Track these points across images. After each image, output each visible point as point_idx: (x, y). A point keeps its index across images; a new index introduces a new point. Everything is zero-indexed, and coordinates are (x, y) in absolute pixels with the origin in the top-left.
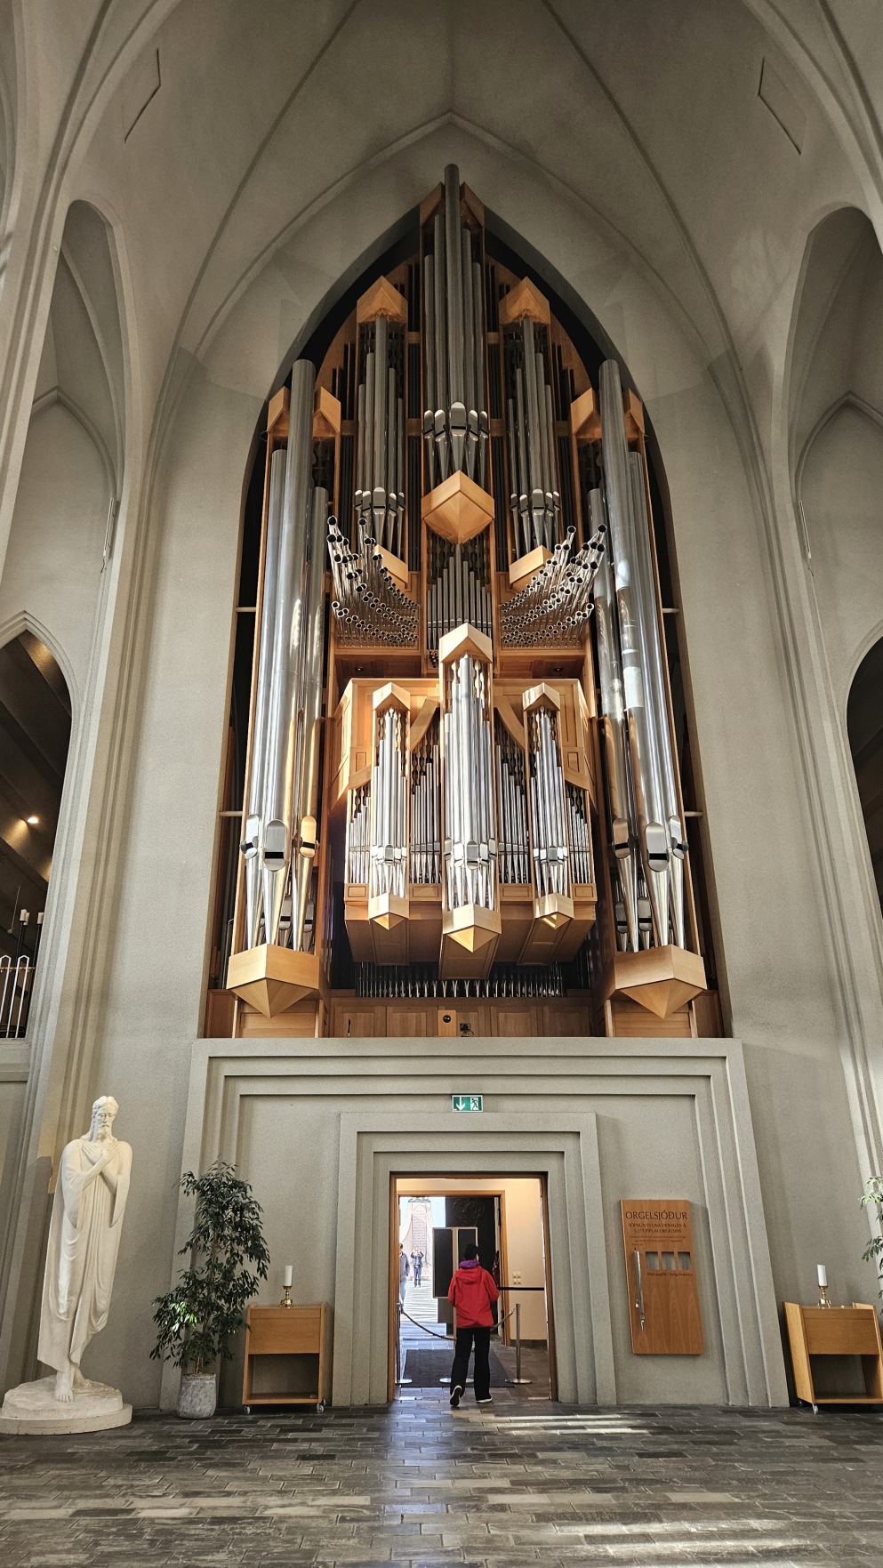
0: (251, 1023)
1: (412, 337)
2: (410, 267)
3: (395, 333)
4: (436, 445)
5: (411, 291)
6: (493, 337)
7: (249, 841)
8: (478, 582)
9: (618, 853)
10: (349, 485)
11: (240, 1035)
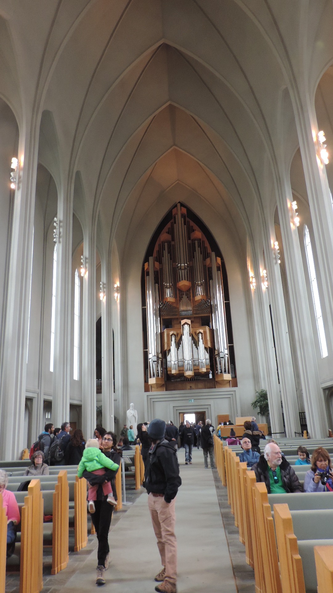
0: (153, 389)
1: (173, 243)
6: (190, 241)
7: (150, 358)
8: (189, 301)
9: (216, 356)
10: (162, 281)
11: (151, 391)
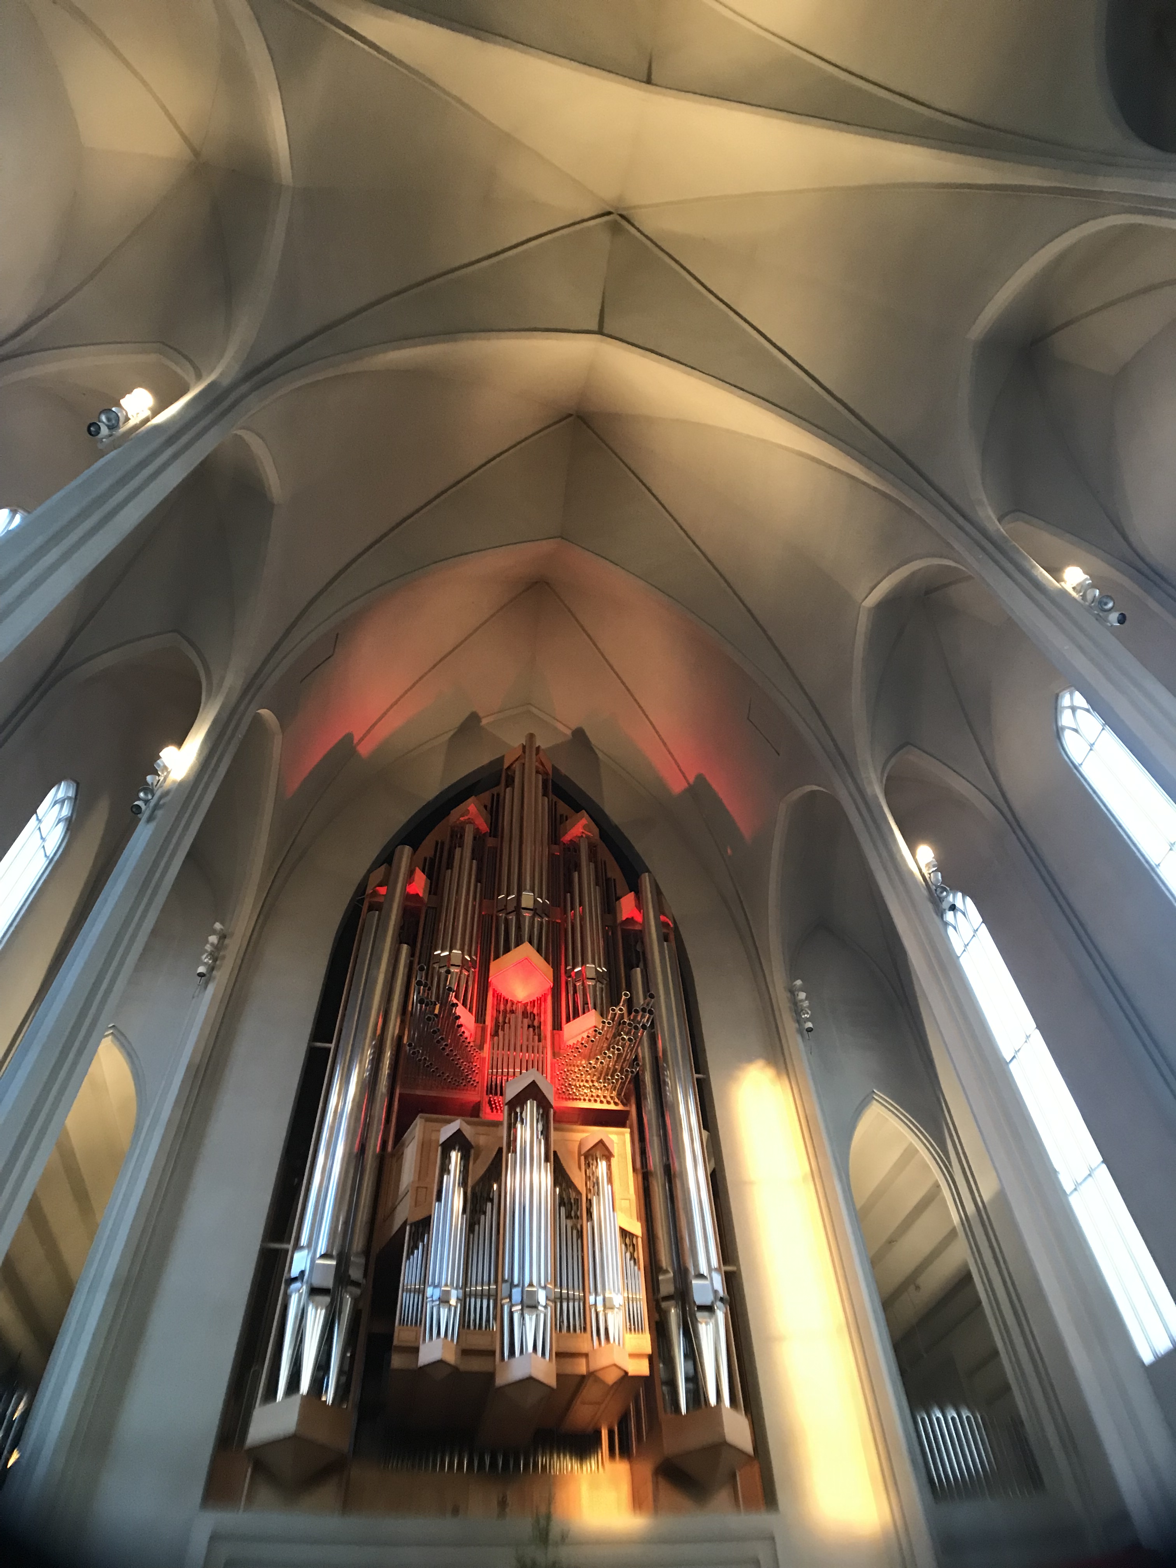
1: (491, 842)
2: (493, 795)
3: (479, 838)
4: (507, 921)
5: (494, 811)
6: (555, 850)
7: (293, 1274)
8: (536, 1038)
9: (664, 1305)
10: (430, 945)
